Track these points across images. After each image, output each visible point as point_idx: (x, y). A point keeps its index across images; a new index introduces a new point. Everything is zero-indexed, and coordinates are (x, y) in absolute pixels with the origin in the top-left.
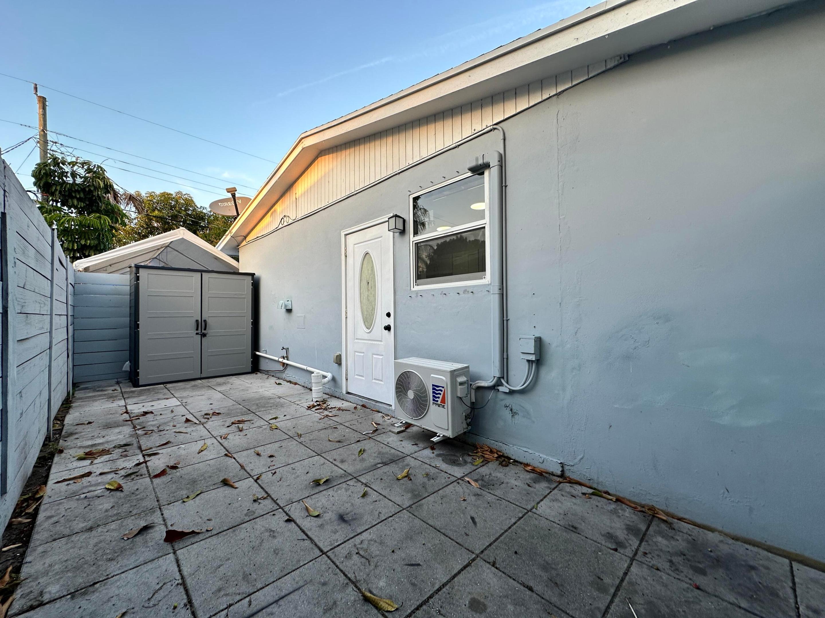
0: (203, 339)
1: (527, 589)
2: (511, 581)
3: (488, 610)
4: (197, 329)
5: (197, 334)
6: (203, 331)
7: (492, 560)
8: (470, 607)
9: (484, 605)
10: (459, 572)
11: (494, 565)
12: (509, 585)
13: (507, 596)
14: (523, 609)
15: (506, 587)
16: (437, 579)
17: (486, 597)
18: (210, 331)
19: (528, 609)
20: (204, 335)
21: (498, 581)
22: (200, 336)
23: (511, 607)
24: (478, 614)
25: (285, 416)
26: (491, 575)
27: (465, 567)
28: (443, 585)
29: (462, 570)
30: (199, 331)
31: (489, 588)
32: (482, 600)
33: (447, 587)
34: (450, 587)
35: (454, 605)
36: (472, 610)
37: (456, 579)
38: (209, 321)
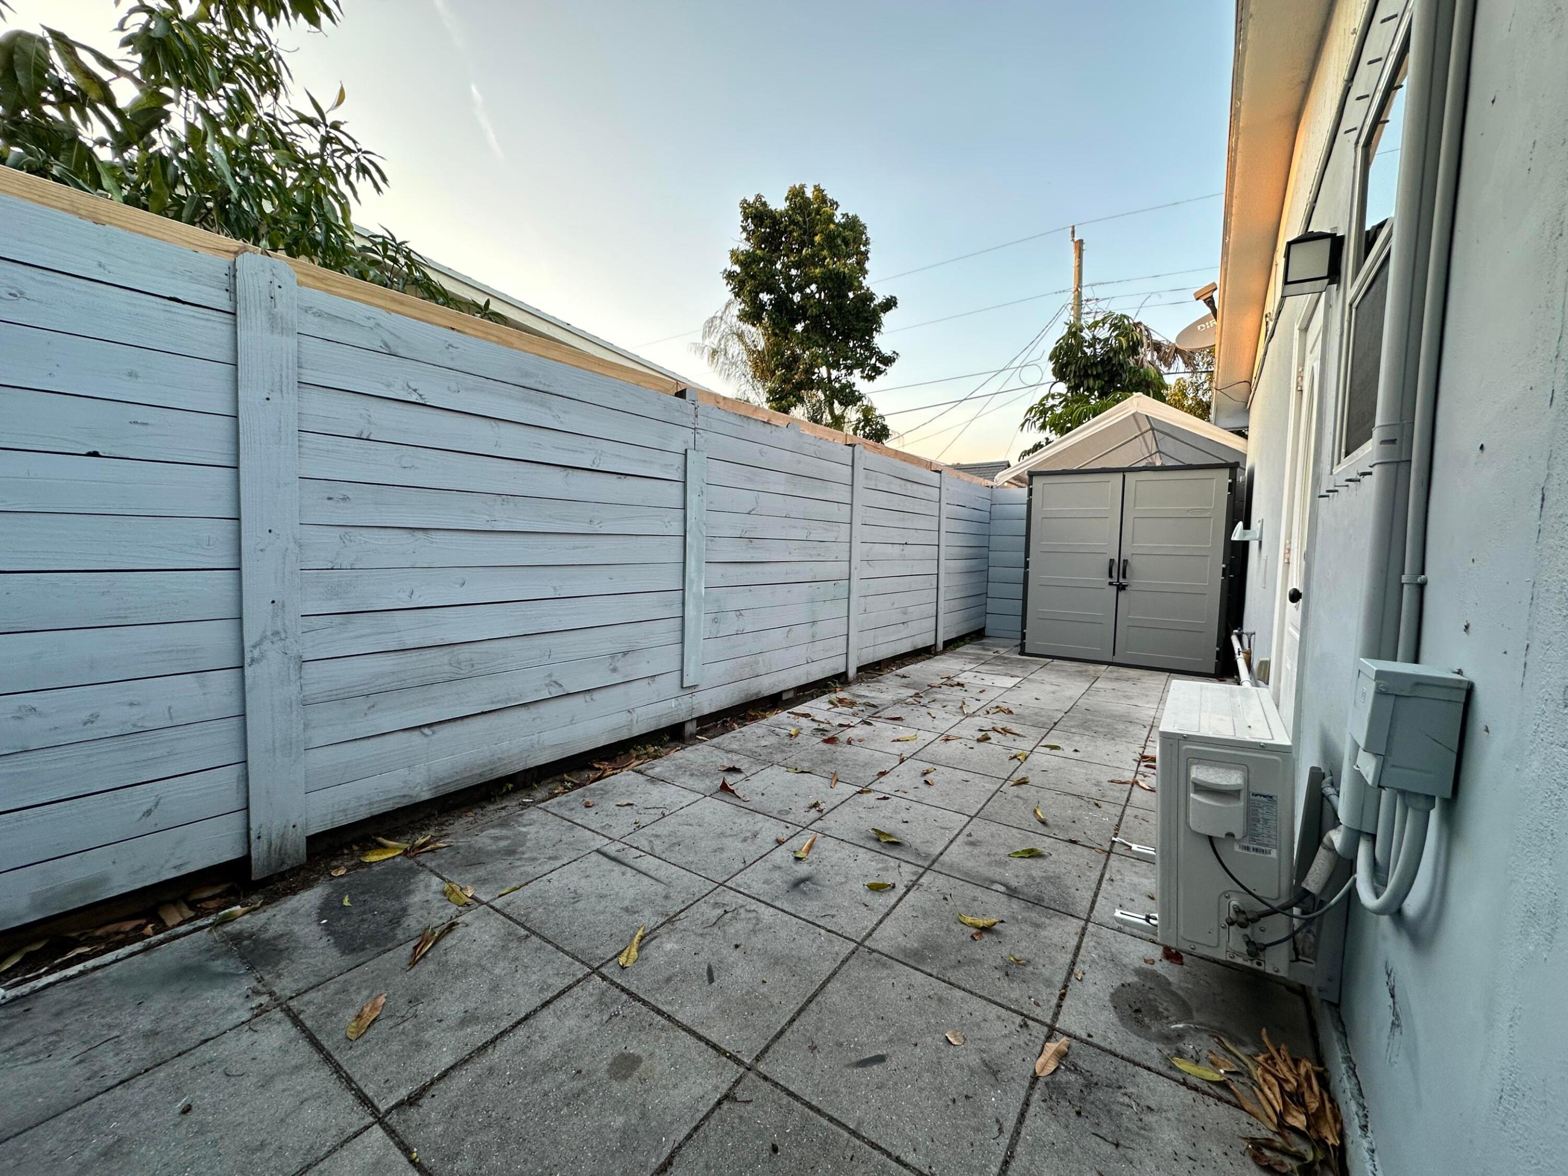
0: (1121, 594)
1: (662, 1160)
2: (686, 1131)
3: (614, 1084)
4: (1111, 576)
5: (1111, 584)
6: (1121, 580)
7: (740, 1093)
8: (622, 1054)
9: (625, 1077)
10: (700, 1038)
11: (728, 1097)
12: (672, 1123)
13: (643, 1116)
14: (615, 1145)
15: (669, 1119)
16: (681, 1005)
17: (643, 1081)
18: (1133, 581)
19: (613, 1156)
20: (1121, 588)
21: (684, 1103)
22: (1115, 588)
23: (619, 1121)
24: (607, 1067)
25: (1076, 751)
26: (697, 1091)
27: (715, 1047)
28: (669, 1016)
29: (707, 1042)
30: (1114, 580)
31: (664, 1087)
32: (636, 1074)
33: (664, 1022)
34: (663, 1026)
35: (629, 1032)
36: (615, 1059)
37: (684, 1033)
38: (1134, 563)
